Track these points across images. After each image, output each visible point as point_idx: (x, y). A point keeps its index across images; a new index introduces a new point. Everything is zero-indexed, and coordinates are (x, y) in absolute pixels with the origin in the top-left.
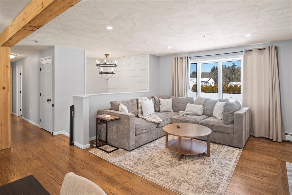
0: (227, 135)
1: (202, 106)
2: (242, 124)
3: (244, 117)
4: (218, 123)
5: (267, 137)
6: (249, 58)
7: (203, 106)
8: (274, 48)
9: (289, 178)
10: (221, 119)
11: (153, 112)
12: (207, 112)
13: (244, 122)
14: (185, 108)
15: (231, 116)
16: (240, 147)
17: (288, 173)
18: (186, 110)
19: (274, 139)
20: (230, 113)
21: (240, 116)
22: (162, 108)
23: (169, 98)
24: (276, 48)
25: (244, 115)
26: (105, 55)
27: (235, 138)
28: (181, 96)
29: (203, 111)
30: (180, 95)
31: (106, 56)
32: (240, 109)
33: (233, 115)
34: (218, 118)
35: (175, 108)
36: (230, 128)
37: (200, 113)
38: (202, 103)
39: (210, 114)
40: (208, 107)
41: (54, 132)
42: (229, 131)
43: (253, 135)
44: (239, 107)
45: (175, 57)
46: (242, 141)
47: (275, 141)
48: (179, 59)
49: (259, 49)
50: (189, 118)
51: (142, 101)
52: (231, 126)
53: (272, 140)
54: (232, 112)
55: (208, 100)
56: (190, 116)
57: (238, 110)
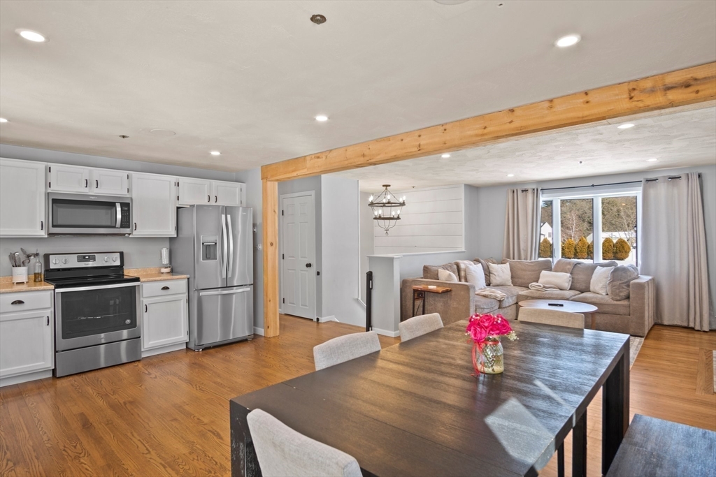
0: (618, 316)
1: (569, 275)
2: (643, 298)
3: (647, 288)
4: (602, 299)
5: (685, 324)
6: (652, 192)
7: (571, 274)
8: (696, 177)
9: (714, 363)
10: (607, 294)
11: (485, 284)
12: (578, 285)
13: (646, 296)
14: (539, 278)
15: (623, 288)
16: (641, 334)
17: (714, 359)
18: (540, 281)
19: (697, 328)
20: (623, 283)
21: (641, 287)
22: (494, 280)
23: (503, 262)
24: (700, 176)
25: (646, 285)
26: (384, 186)
27: (632, 322)
28: (526, 259)
29: (570, 283)
30: (523, 256)
31: (385, 188)
32: (637, 277)
33: (628, 286)
34: (601, 292)
35: (516, 280)
36: (623, 306)
37: (567, 285)
38: (569, 269)
39: (584, 287)
40: (581, 277)
41: (321, 317)
42: (622, 311)
43: (660, 321)
44: (636, 274)
45: (512, 188)
46: (643, 324)
47: (698, 331)
48: (520, 192)
49: (670, 178)
50: (549, 293)
51: (467, 267)
52: (625, 302)
53: (693, 329)
54: (626, 280)
55: (579, 265)
56: (550, 291)
57: (635, 279)
